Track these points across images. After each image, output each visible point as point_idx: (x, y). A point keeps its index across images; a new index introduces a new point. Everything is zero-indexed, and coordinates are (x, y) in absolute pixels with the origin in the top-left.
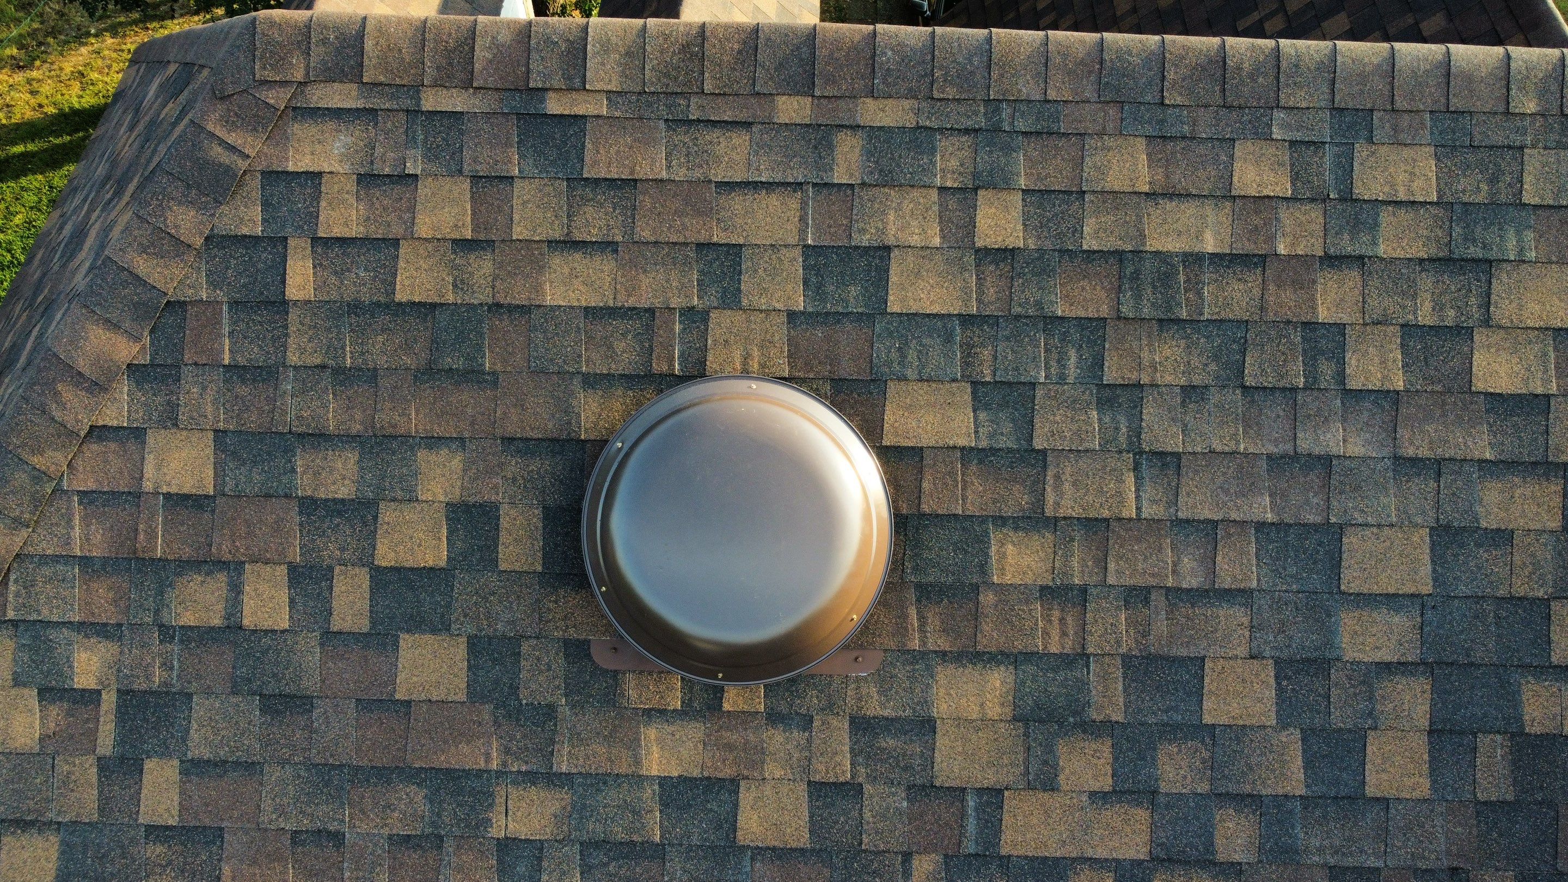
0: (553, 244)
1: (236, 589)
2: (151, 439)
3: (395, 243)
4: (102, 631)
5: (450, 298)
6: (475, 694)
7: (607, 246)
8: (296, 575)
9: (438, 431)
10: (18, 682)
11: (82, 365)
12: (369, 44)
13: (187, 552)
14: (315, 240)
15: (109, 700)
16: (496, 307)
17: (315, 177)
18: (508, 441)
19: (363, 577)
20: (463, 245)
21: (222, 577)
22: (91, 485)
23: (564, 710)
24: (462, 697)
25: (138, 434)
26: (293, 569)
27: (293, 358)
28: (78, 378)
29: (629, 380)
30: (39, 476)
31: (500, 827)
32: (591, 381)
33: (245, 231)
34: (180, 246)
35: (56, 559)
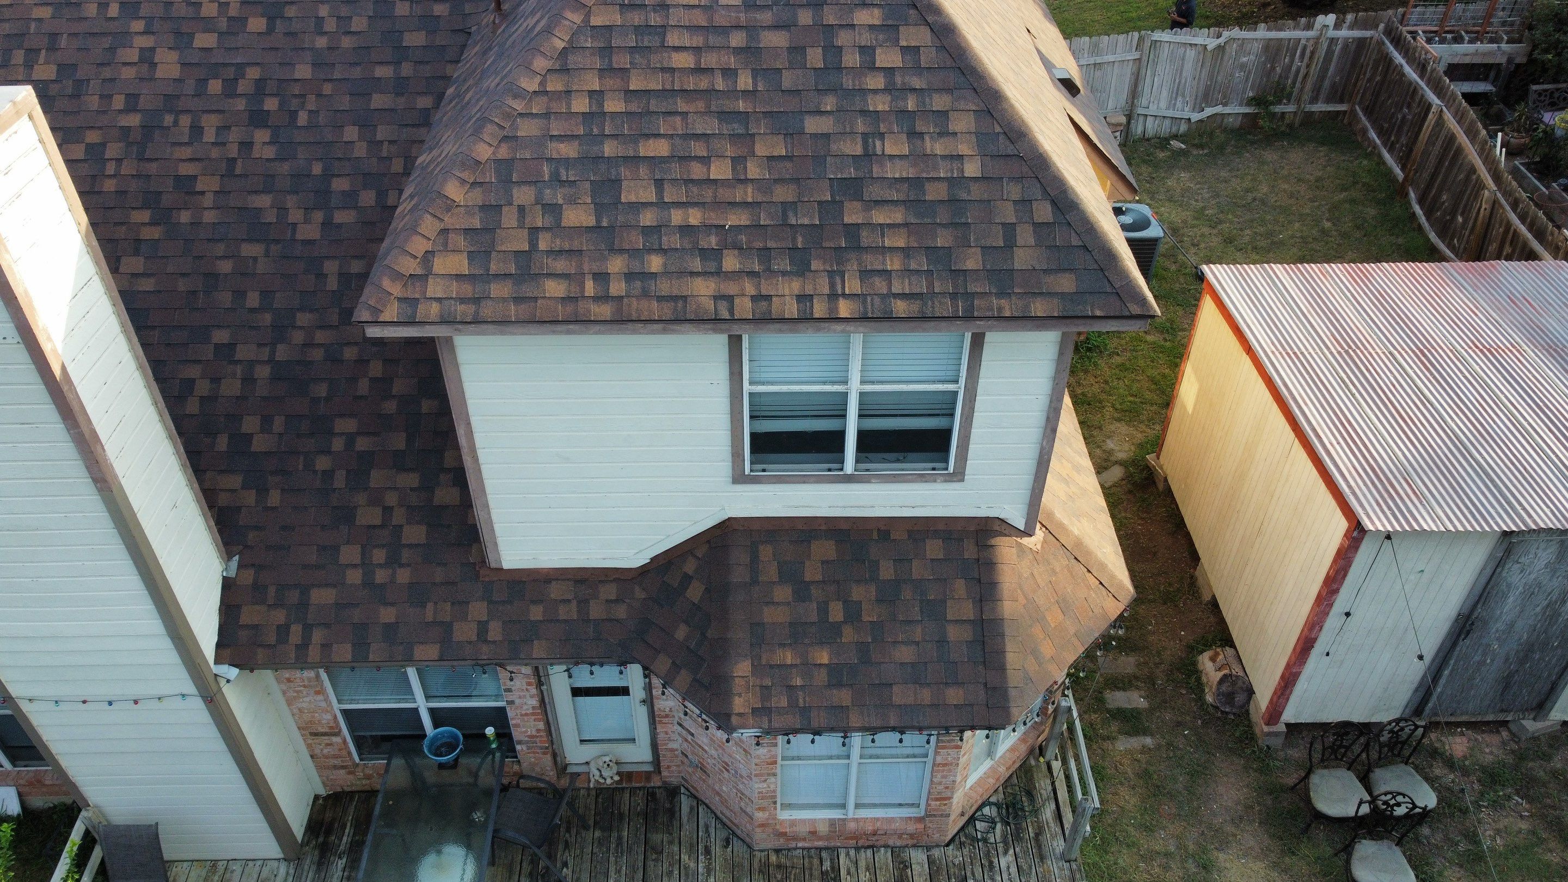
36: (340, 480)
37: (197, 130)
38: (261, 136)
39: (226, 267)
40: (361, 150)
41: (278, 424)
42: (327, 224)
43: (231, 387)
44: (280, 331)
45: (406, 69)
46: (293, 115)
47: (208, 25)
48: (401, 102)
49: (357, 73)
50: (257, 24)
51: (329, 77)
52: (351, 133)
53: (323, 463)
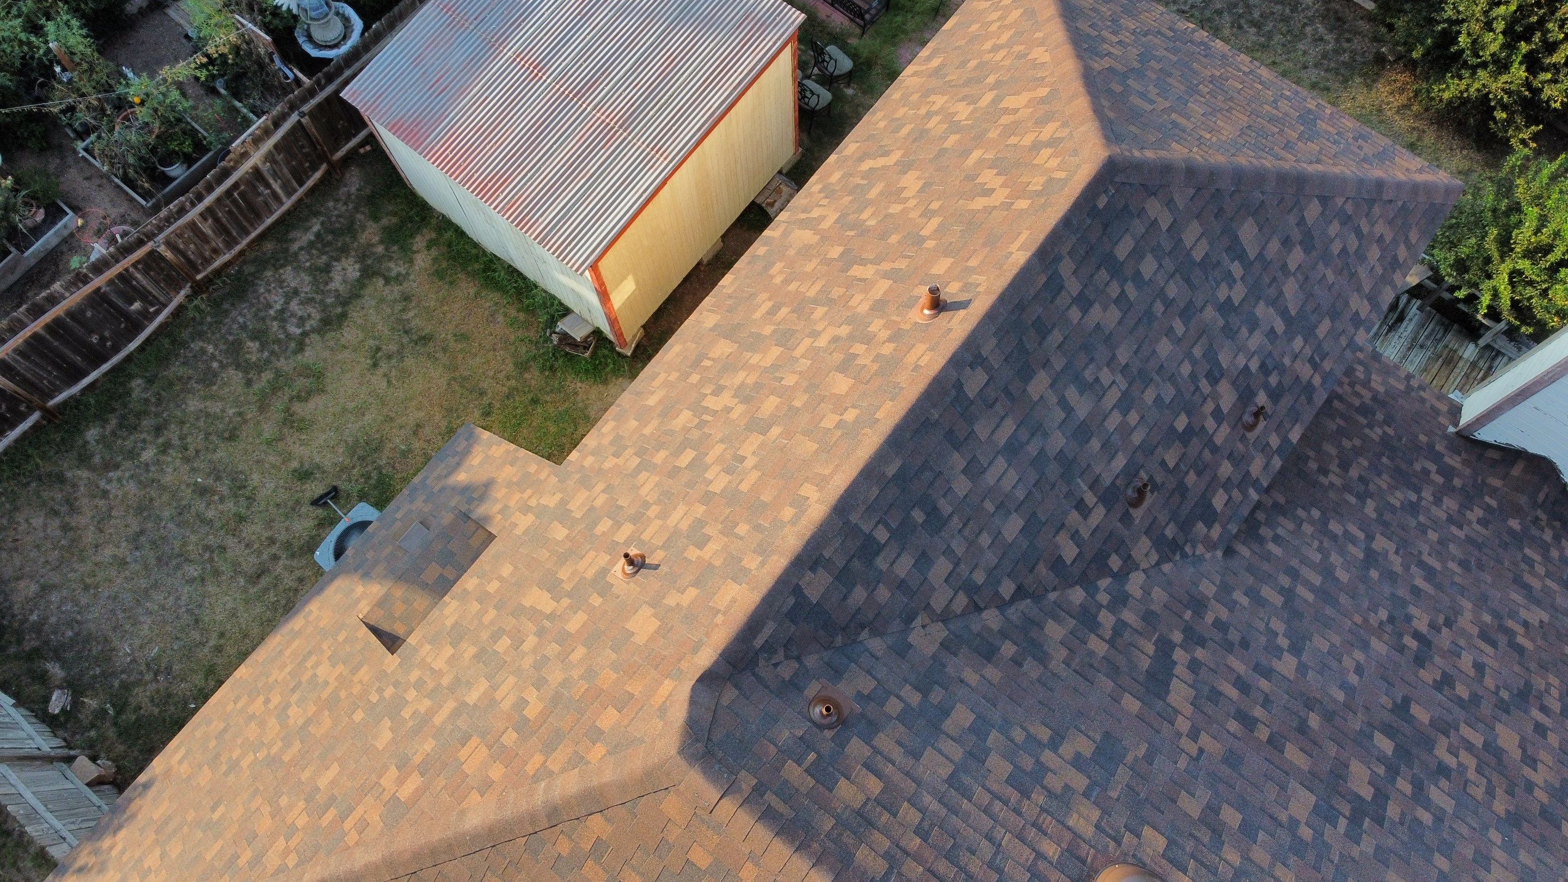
36: (1380, 416)
37: (1479, 667)
38: (1421, 624)
39: (1452, 565)
40: (1335, 558)
41: (1418, 467)
42: (1370, 538)
43: (1450, 503)
44: (1413, 508)
45: (1285, 581)
46: (1391, 619)
47: (1470, 747)
48: (1294, 563)
49: (1329, 611)
50: (1421, 714)
51: (1354, 627)
52: (1343, 575)
53: (1390, 431)
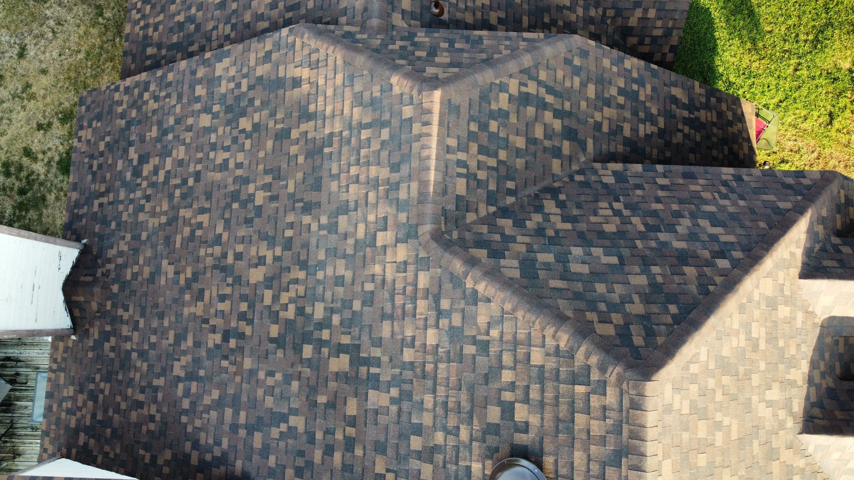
0: (589, 455)
1: (510, 369)
2: (543, 349)
3: (589, 414)
4: (502, 337)
5: (576, 427)
6: (488, 424)
7: (588, 470)
8: (513, 383)
9: (545, 421)
10: (491, 317)
11: (559, 333)
12: (639, 412)
13: (518, 357)
14: (589, 393)
15: (487, 338)
16: (573, 439)
17: (605, 394)
18: (543, 438)
19: (513, 399)
20: (588, 432)
21: (513, 365)
22: (532, 335)
23: (485, 445)
24: (488, 421)
25: (543, 346)
26: (514, 382)
27: (561, 386)
28: (556, 332)
29: (556, 471)
30: (534, 323)
31: (462, 427)
32: (556, 461)
33: (591, 375)
34: (587, 358)
35: (516, 326)
36: (92, 386)
37: (222, 298)
38: (217, 338)
39: (166, 323)
40: (207, 400)
41: (112, 355)
42: (179, 379)
43: (125, 330)
44: (143, 354)
45: (242, 433)
47: (276, 298)
48: (226, 428)
